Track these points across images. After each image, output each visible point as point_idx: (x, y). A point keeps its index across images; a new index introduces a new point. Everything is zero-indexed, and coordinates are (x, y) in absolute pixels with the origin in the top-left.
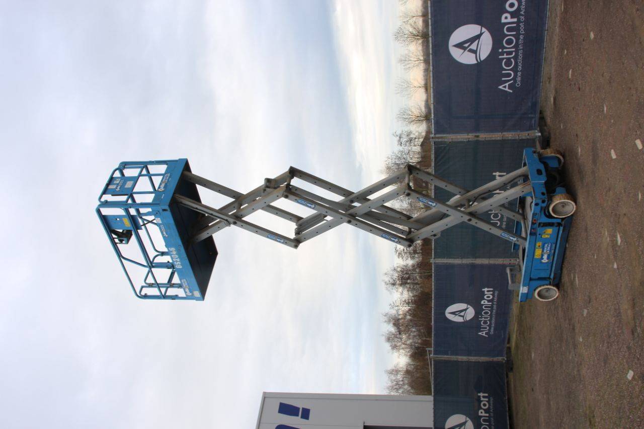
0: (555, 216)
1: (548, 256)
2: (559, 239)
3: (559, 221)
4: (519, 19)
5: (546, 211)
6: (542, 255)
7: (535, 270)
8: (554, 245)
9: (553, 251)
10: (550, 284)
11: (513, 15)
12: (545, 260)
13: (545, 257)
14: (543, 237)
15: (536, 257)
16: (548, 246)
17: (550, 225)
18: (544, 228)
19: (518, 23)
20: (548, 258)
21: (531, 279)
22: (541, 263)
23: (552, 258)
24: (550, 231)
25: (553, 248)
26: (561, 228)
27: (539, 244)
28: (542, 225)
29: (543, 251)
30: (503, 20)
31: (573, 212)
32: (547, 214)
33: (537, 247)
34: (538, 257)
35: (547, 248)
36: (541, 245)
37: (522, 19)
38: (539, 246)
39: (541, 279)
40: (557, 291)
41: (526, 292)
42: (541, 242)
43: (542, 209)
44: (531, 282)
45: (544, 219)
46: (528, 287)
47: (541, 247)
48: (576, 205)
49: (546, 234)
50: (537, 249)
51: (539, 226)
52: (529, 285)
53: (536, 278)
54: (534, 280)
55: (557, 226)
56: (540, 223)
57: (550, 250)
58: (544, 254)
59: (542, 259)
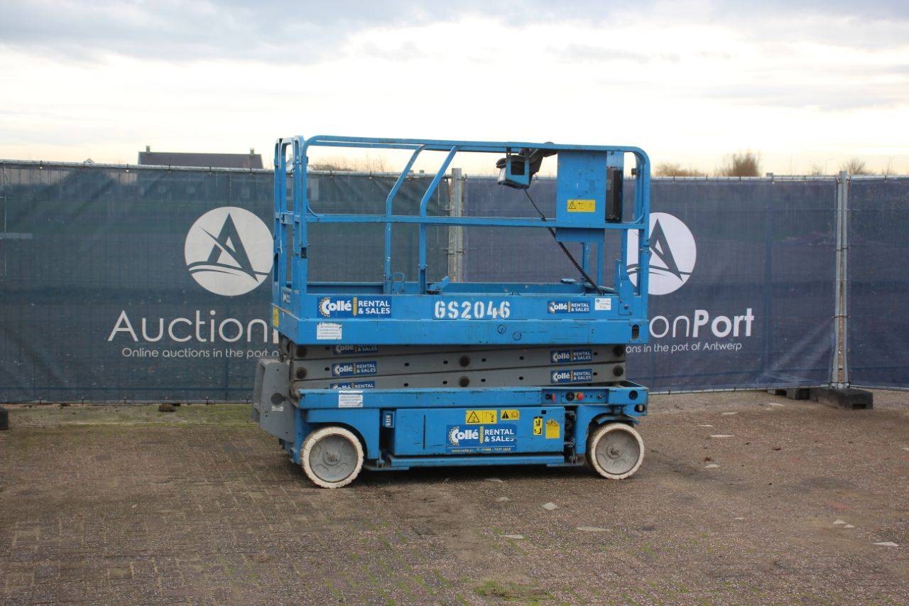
0: (596, 440)
1: (473, 440)
3: (581, 450)
4: (696, 340)
5: (612, 418)
6: (474, 428)
7: (424, 417)
8: (507, 449)
9: (489, 450)
10: (367, 461)
11: (705, 330)
12: (456, 436)
13: (469, 435)
14: (536, 420)
15: (469, 412)
16: (505, 435)
17: (570, 430)
18: (563, 419)
19: (691, 340)
20: (464, 443)
21: (382, 411)
22: (450, 428)
23: (466, 451)
24: (554, 433)
25: (498, 450)
26: (561, 458)
27: (513, 414)
28: (572, 413)
29: (487, 427)
30: (698, 313)
31: (605, 474)
33: (503, 411)
34: (468, 417)
35: (497, 436)
36: (511, 418)
37: (695, 347)
38: (506, 416)
39: (387, 436)
40: (343, 483)
41: (341, 404)
42: (517, 419)
43: (613, 407)
44: (377, 413)
45: (585, 417)
46: (362, 406)
47: (502, 419)
48: (629, 478)
49: (544, 426)
50: (494, 412)
51: (568, 408)
52: (364, 408)
53: (388, 424)
54: (382, 419)
55: (566, 447)
56: (574, 408)
57: (490, 444)
58: (479, 432)
59: (463, 429)
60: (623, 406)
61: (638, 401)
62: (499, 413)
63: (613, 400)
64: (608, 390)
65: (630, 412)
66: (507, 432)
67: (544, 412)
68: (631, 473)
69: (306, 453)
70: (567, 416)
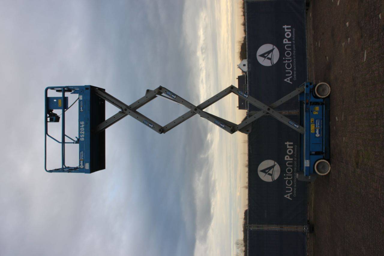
0: (319, 96)
1: (319, 131)
2: (324, 115)
3: (322, 100)
5: (314, 92)
6: (315, 130)
7: (312, 144)
8: (322, 121)
9: (321, 126)
10: (324, 159)
11: (289, 40)
12: (318, 135)
13: (317, 132)
14: (314, 113)
15: (311, 132)
16: (318, 122)
17: (317, 104)
20: (319, 133)
21: (311, 154)
22: (316, 137)
23: (322, 132)
24: (317, 108)
25: (321, 124)
26: (324, 106)
27: (312, 120)
28: (312, 103)
29: (315, 127)
31: (329, 93)
32: (314, 95)
33: (311, 123)
34: (313, 132)
35: (318, 124)
36: (313, 120)
38: (313, 122)
39: (317, 153)
40: (329, 165)
41: (308, 166)
42: (313, 119)
43: (310, 91)
44: (311, 156)
45: (313, 99)
46: (309, 160)
47: (314, 123)
48: (330, 86)
49: (315, 111)
50: (311, 125)
51: (311, 105)
52: (310, 160)
53: (314, 153)
54: (313, 155)
55: (321, 105)
56: (311, 102)
57: (320, 125)
58: (317, 129)
59: (316, 133)
60: (310, 89)
61: (309, 84)
62: (312, 124)
63: (308, 92)
64: (306, 94)
65: (311, 86)
66: (317, 121)
67: (312, 111)
68: (329, 86)
69: (321, 174)
70: (313, 105)
